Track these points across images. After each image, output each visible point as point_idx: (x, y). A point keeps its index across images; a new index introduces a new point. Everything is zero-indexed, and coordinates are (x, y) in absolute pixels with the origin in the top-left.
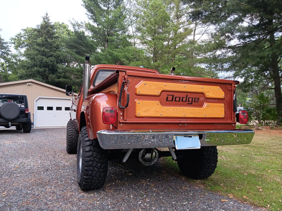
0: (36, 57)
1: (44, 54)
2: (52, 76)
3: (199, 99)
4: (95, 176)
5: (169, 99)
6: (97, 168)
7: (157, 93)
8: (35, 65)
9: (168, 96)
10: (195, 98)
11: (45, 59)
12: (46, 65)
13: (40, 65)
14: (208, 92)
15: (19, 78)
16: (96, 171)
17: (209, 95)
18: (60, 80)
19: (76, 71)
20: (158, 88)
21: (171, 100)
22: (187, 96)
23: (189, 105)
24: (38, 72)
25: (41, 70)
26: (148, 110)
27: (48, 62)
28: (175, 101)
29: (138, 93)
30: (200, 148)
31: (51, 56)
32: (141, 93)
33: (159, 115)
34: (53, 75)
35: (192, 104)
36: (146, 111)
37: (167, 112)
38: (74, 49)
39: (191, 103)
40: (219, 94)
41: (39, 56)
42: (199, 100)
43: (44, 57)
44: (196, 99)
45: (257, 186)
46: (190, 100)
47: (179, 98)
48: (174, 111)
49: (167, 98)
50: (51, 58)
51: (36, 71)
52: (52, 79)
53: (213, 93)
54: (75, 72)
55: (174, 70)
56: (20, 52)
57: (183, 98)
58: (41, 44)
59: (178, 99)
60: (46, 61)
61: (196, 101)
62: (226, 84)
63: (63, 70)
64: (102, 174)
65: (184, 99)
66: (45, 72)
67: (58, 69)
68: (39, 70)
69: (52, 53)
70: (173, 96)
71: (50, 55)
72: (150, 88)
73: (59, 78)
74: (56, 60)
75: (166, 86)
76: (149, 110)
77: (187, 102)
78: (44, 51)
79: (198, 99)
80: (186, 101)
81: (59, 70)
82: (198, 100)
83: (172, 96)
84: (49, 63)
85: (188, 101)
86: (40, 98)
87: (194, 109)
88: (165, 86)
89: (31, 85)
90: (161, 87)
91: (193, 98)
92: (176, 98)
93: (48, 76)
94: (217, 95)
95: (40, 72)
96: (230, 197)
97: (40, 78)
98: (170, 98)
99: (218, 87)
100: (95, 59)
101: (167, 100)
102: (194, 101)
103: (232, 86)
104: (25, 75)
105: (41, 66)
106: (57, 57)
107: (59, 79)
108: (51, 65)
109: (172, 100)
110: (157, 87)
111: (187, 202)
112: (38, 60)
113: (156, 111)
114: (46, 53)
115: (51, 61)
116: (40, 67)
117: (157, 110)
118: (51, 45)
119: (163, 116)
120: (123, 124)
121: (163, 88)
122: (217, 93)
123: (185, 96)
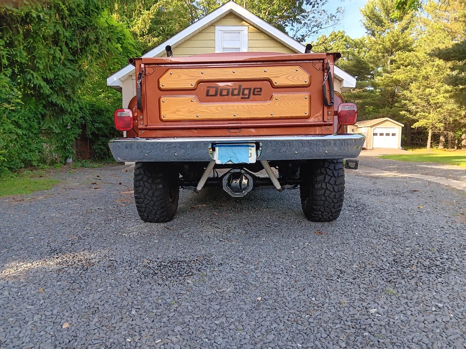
3: (261, 89)
5: (210, 94)
7: (190, 84)
9: (208, 89)
10: (254, 89)
14: (276, 77)
17: (278, 82)
20: (192, 78)
21: (214, 94)
22: (240, 86)
26: (178, 111)
28: (221, 95)
29: (162, 87)
30: (254, 162)
32: (166, 87)
33: (194, 117)
35: (249, 98)
36: (175, 113)
37: (206, 112)
39: (247, 96)
40: (298, 79)
42: (263, 90)
44: (256, 90)
46: (246, 92)
47: (226, 91)
48: (218, 110)
49: (208, 91)
53: (287, 78)
57: (233, 90)
59: (225, 93)
61: (256, 93)
65: (236, 92)
70: (217, 88)
72: (178, 79)
75: (202, 73)
76: (180, 111)
77: (241, 96)
79: (259, 90)
80: (239, 94)
82: (261, 91)
83: (215, 89)
85: (243, 94)
87: (251, 106)
90: (195, 77)
91: (250, 89)
92: (221, 90)
94: (294, 81)
98: (212, 92)
99: (297, 68)
101: (207, 95)
102: (254, 94)
109: (216, 95)
110: (190, 76)
113: (190, 112)
117: (191, 110)
119: (200, 118)
120: (145, 131)
121: (199, 77)
122: (293, 77)
123: (237, 87)
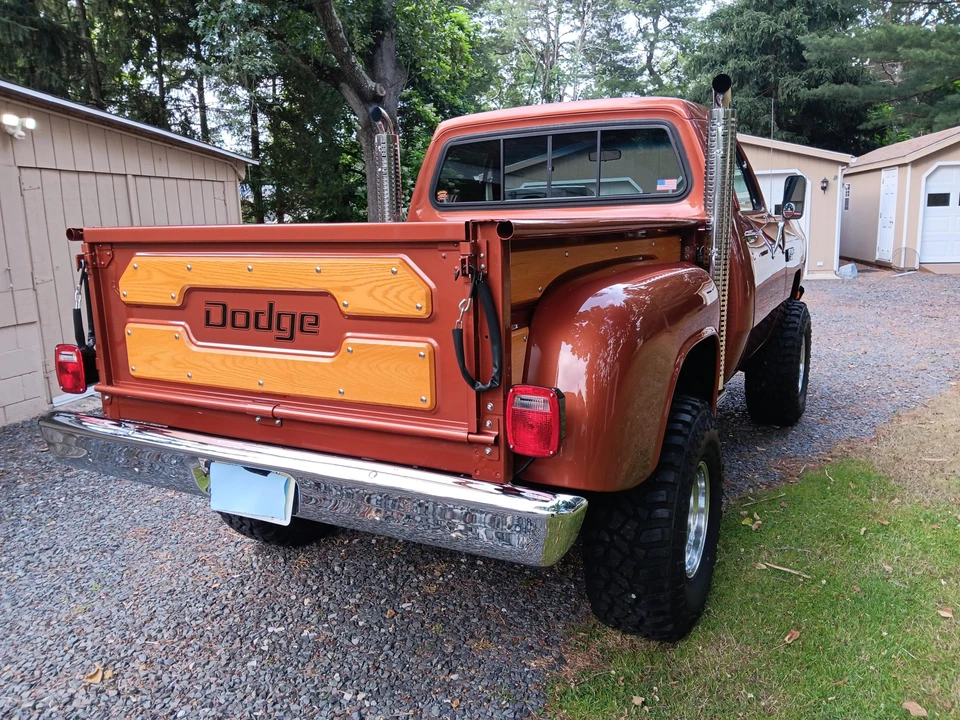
2: (789, 81)
3: (317, 317)
5: (213, 321)
8: (732, 51)
9: (207, 308)
10: (303, 316)
11: (765, 22)
12: (769, 44)
13: (750, 46)
14: (346, 289)
18: (819, 90)
19: (871, 46)
20: (171, 280)
21: (220, 321)
22: (271, 306)
24: (742, 75)
25: (750, 65)
27: (776, 31)
28: (233, 325)
30: (286, 522)
33: (183, 379)
34: (793, 78)
35: (291, 338)
36: (149, 362)
37: (204, 368)
39: (287, 334)
40: (397, 297)
42: (321, 322)
43: (763, 14)
44: (307, 320)
46: (286, 322)
47: (245, 316)
49: (208, 313)
50: (786, 13)
52: (788, 95)
53: (370, 294)
54: (868, 51)
57: (257, 315)
59: (240, 320)
60: (769, 28)
61: (306, 328)
63: (823, 51)
65: (263, 321)
67: (804, 53)
68: (743, 68)
70: (225, 307)
72: (149, 282)
73: (816, 82)
74: (806, 17)
75: (189, 269)
76: (156, 359)
77: (275, 332)
79: (313, 320)
80: (270, 328)
81: (806, 55)
82: (316, 324)
83: (220, 308)
84: (779, 34)
85: (279, 328)
88: (189, 273)
90: (176, 277)
91: (293, 316)
92: (234, 314)
93: (777, 82)
94: (388, 302)
95: (751, 72)
97: (747, 96)
99: (393, 264)
101: (208, 323)
102: (302, 329)
105: (754, 50)
107: (814, 91)
108: (789, 38)
109: (224, 324)
110: (169, 275)
113: (176, 364)
115: (788, 26)
116: (750, 54)
117: (177, 358)
119: (194, 381)
121: (183, 278)
122: (387, 292)
123: (266, 308)
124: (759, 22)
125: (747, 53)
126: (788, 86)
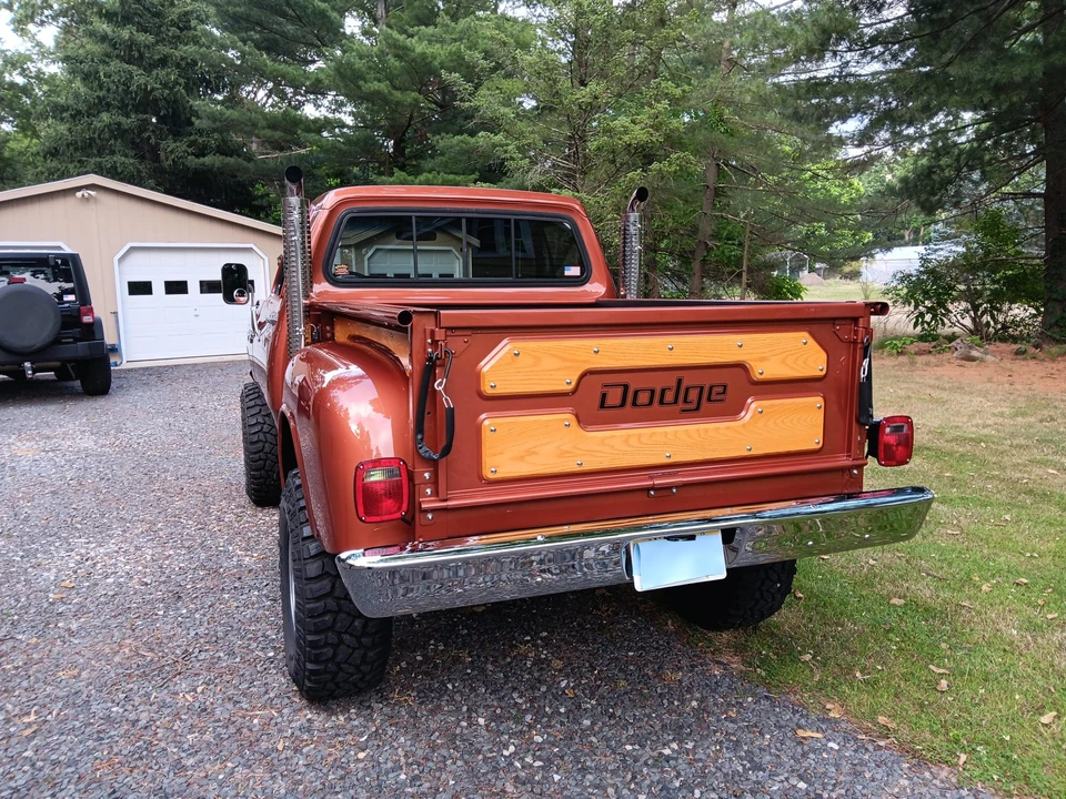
0: (101, 67)
1: (132, 53)
2: (173, 146)
3: (725, 387)
4: (345, 662)
5: (609, 402)
6: (351, 635)
7: (564, 381)
8: (102, 105)
9: (606, 390)
10: (711, 388)
11: (139, 78)
12: (146, 102)
13: (122, 100)
14: (762, 359)
15: (45, 157)
16: (349, 646)
17: (765, 369)
18: (207, 160)
19: (264, 122)
20: (569, 364)
21: (618, 401)
22: (680, 381)
23: (685, 414)
24: (118, 132)
25: (127, 122)
26: (531, 452)
27: (153, 89)
28: (634, 404)
29: (488, 391)
30: (723, 575)
31: (163, 62)
32: (502, 390)
33: (574, 468)
34: (178, 144)
35: (698, 408)
36: (521, 458)
37: (600, 452)
38: (254, 29)
39: (694, 406)
40: (805, 363)
41: (115, 65)
42: (729, 390)
43: (135, 68)
44: (715, 390)
45: (931, 666)
46: (693, 395)
47: (648, 394)
48: (629, 446)
49: (604, 396)
50: (161, 73)
51: (109, 126)
52: (173, 160)
54: (264, 128)
55: (641, 201)
56: (39, 44)
57: (663, 391)
58: (116, 14)
59: (643, 398)
60: (146, 85)
61: (713, 397)
62: (834, 319)
63: (215, 120)
64: (371, 654)
65: (669, 396)
66: (146, 130)
67: (193, 119)
68: (119, 124)
69: (165, 50)
70: (626, 387)
71: (156, 57)
72: (534, 369)
73: (201, 153)
74: (182, 81)
75: (596, 352)
76: (535, 453)
77: (681, 405)
78: (131, 44)
79: (721, 389)
80: (676, 402)
81: (197, 122)
82: (724, 392)
83: (621, 389)
84: (157, 93)
85: (685, 401)
86: (133, 249)
87: (706, 431)
88: (595, 355)
89: (95, 198)
90: (577, 361)
91: (702, 388)
92: (636, 393)
93: (158, 145)
94: (797, 367)
95: (126, 130)
96: (831, 715)
97: (126, 156)
98: (614, 396)
99: (803, 336)
100: (340, 73)
101: (602, 406)
102: (709, 400)
103: (857, 324)
104: (68, 145)
105: (128, 104)
106: (187, 66)
107: (202, 160)
108: (165, 99)
109: (623, 404)
110: (564, 360)
111: (675, 746)
112: (113, 82)
113: (562, 454)
114: (139, 51)
115: (165, 85)
116: (124, 109)
117: (565, 448)
118: (158, 15)
119: (587, 467)
120: (437, 513)
121: (585, 361)
122: (797, 359)
123: (674, 384)
124: (132, 77)
125: (119, 108)
126: (172, 152)
